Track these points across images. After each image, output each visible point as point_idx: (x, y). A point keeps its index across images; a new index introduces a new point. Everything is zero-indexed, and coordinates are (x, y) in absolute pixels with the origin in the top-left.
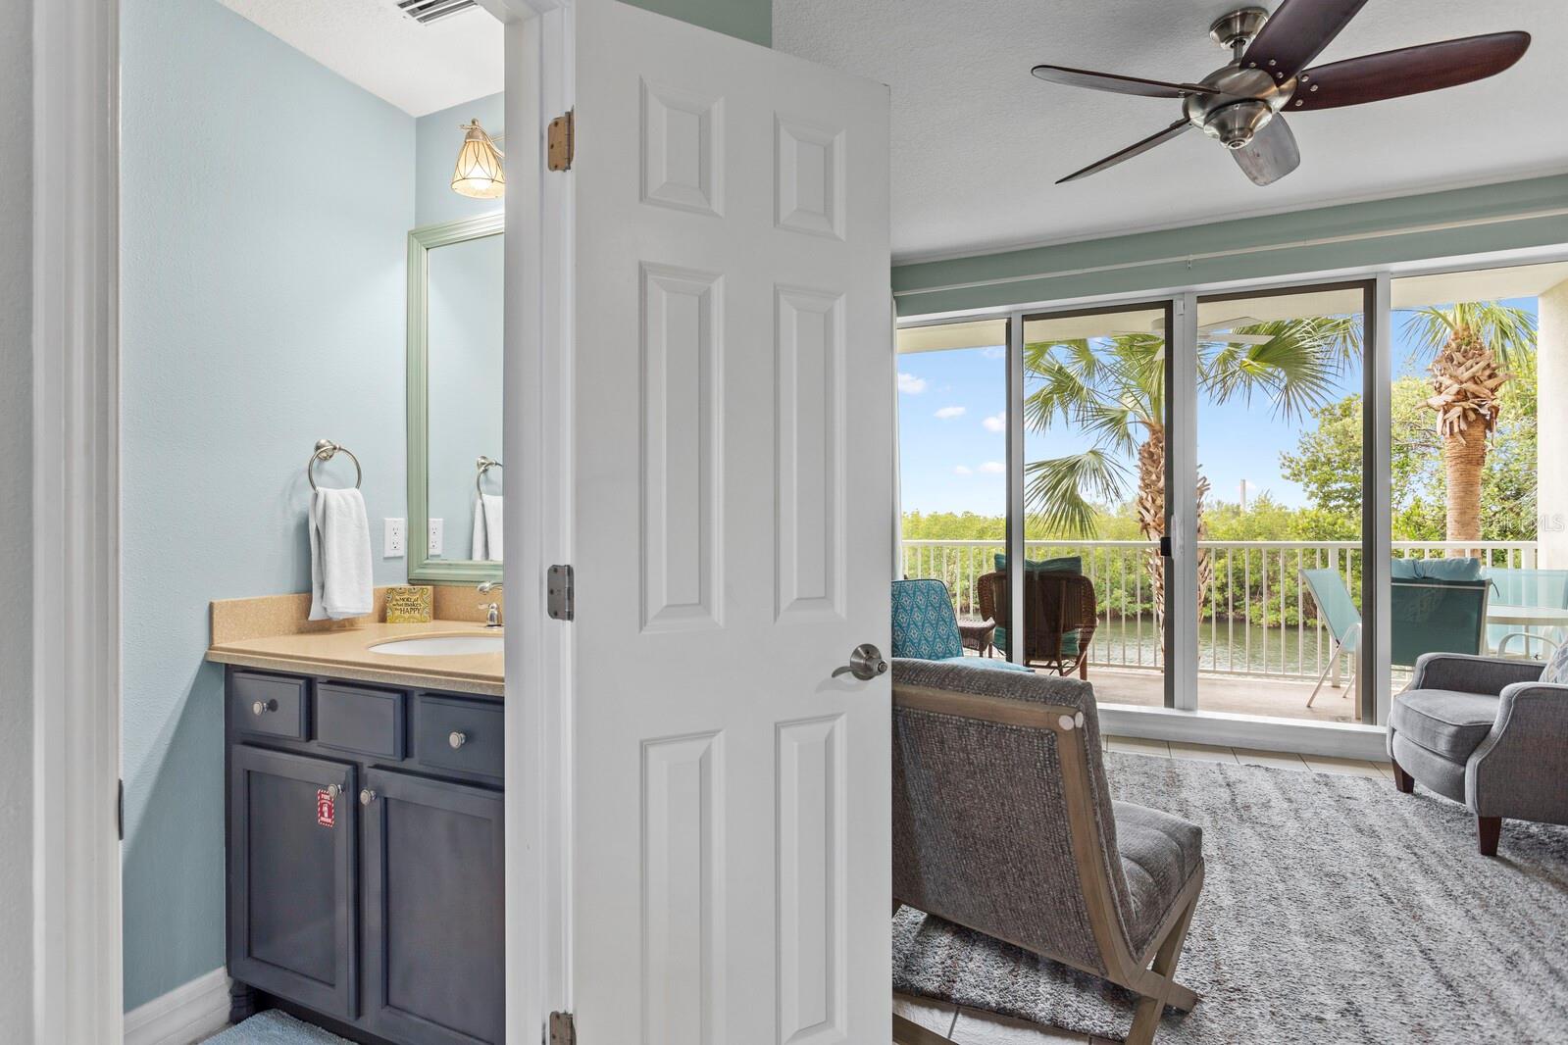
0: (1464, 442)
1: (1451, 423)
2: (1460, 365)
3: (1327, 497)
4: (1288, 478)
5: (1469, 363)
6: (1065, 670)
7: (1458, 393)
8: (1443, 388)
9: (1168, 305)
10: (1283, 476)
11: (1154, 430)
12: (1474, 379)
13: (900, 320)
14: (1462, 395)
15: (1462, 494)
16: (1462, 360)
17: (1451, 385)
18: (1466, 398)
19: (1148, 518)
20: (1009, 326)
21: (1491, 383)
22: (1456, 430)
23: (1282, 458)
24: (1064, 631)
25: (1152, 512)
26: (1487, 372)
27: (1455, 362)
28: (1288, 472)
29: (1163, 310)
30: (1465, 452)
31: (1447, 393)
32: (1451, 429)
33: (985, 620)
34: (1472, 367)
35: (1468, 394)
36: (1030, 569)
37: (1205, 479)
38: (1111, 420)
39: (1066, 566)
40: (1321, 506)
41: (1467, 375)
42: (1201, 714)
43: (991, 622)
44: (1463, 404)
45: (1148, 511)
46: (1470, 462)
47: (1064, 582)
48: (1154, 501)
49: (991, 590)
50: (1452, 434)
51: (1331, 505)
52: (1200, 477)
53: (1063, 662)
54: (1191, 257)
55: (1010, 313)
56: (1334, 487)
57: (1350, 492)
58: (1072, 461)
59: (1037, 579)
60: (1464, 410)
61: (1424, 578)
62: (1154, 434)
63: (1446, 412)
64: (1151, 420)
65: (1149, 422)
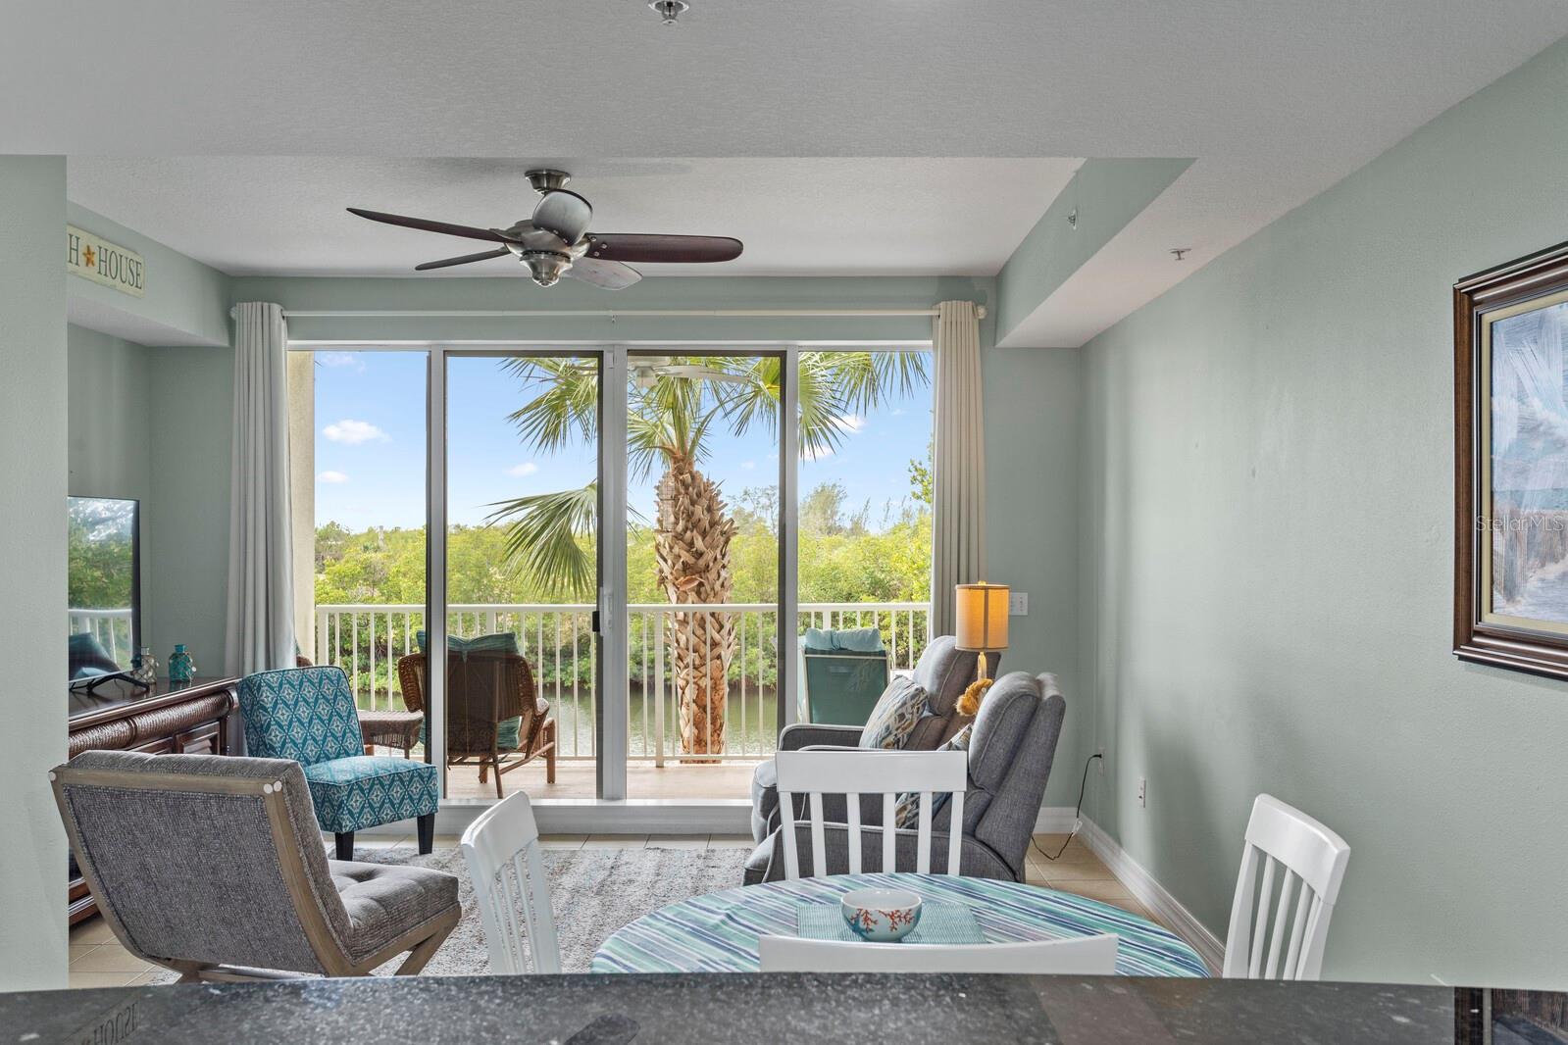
4: (919, 498)
6: (501, 766)
9: (599, 355)
10: (914, 494)
11: (675, 458)
13: (291, 342)
19: (667, 570)
20: (429, 359)
23: (913, 469)
24: (500, 719)
25: (670, 562)
28: (918, 488)
29: (597, 359)
33: (412, 711)
36: (456, 649)
37: (731, 521)
38: (642, 437)
39: (498, 644)
42: (630, 802)
43: (420, 714)
45: (665, 560)
47: (498, 663)
48: (671, 548)
49: (415, 675)
52: (726, 518)
53: (500, 756)
54: (611, 313)
55: (430, 346)
58: (561, 499)
59: (465, 660)
61: (841, 649)
62: (675, 463)
64: (673, 445)
65: (671, 447)
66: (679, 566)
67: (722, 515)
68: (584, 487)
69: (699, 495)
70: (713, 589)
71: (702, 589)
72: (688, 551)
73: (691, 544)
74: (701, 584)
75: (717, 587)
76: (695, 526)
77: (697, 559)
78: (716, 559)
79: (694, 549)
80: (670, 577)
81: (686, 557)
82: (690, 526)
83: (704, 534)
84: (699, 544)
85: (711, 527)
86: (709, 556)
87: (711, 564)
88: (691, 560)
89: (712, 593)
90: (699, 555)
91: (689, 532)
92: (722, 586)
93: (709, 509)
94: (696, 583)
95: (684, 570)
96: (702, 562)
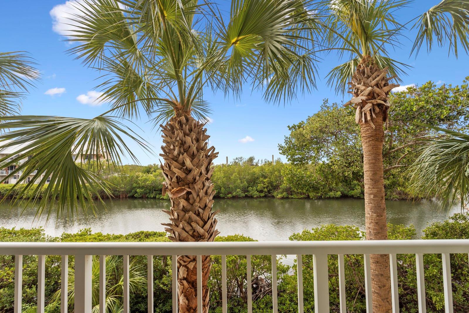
0: (374, 127)
1: (365, 114)
2: (368, 77)
3: (294, 160)
4: (281, 154)
5: (374, 76)
7: (369, 94)
8: (359, 93)
10: (280, 153)
12: (377, 85)
14: (372, 96)
15: (374, 161)
16: (370, 74)
17: (364, 90)
18: (374, 98)
21: (386, 89)
22: (369, 118)
23: (279, 146)
26: (383, 83)
27: (365, 76)
30: (374, 133)
31: (362, 95)
32: (366, 118)
34: (376, 78)
35: (375, 95)
37: (213, 148)
40: (293, 164)
41: (374, 82)
44: (373, 101)
46: (377, 140)
50: (366, 121)
51: (295, 163)
52: (209, 147)
56: (296, 157)
57: (301, 158)
60: (373, 105)
62: (177, 111)
63: (361, 108)
64: (177, 101)
65: (175, 102)
66: (174, 179)
67: (206, 143)
68: (92, 118)
69: (191, 130)
70: (198, 195)
71: (190, 196)
72: (180, 169)
73: (183, 164)
74: (189, 193)
75: (202, 193)
76: (186, 151)
77: (187, 174)
78: (201, 173)
79: (185, 168)
80: (169, 187)
81: (178, 172)
82: (182, 150)
83: (193, 157)
84: (188, 163)
85: (198, 151)
86: (196, 172)
87: (197, 178)
88: (182, 175)
89: (198, 198)
90: (188, 171)
91: (181, 155)
92: (206, 193)
93: (198, 140)
94: (185, 192)
95: (178, 183)
96: (190, 177)
